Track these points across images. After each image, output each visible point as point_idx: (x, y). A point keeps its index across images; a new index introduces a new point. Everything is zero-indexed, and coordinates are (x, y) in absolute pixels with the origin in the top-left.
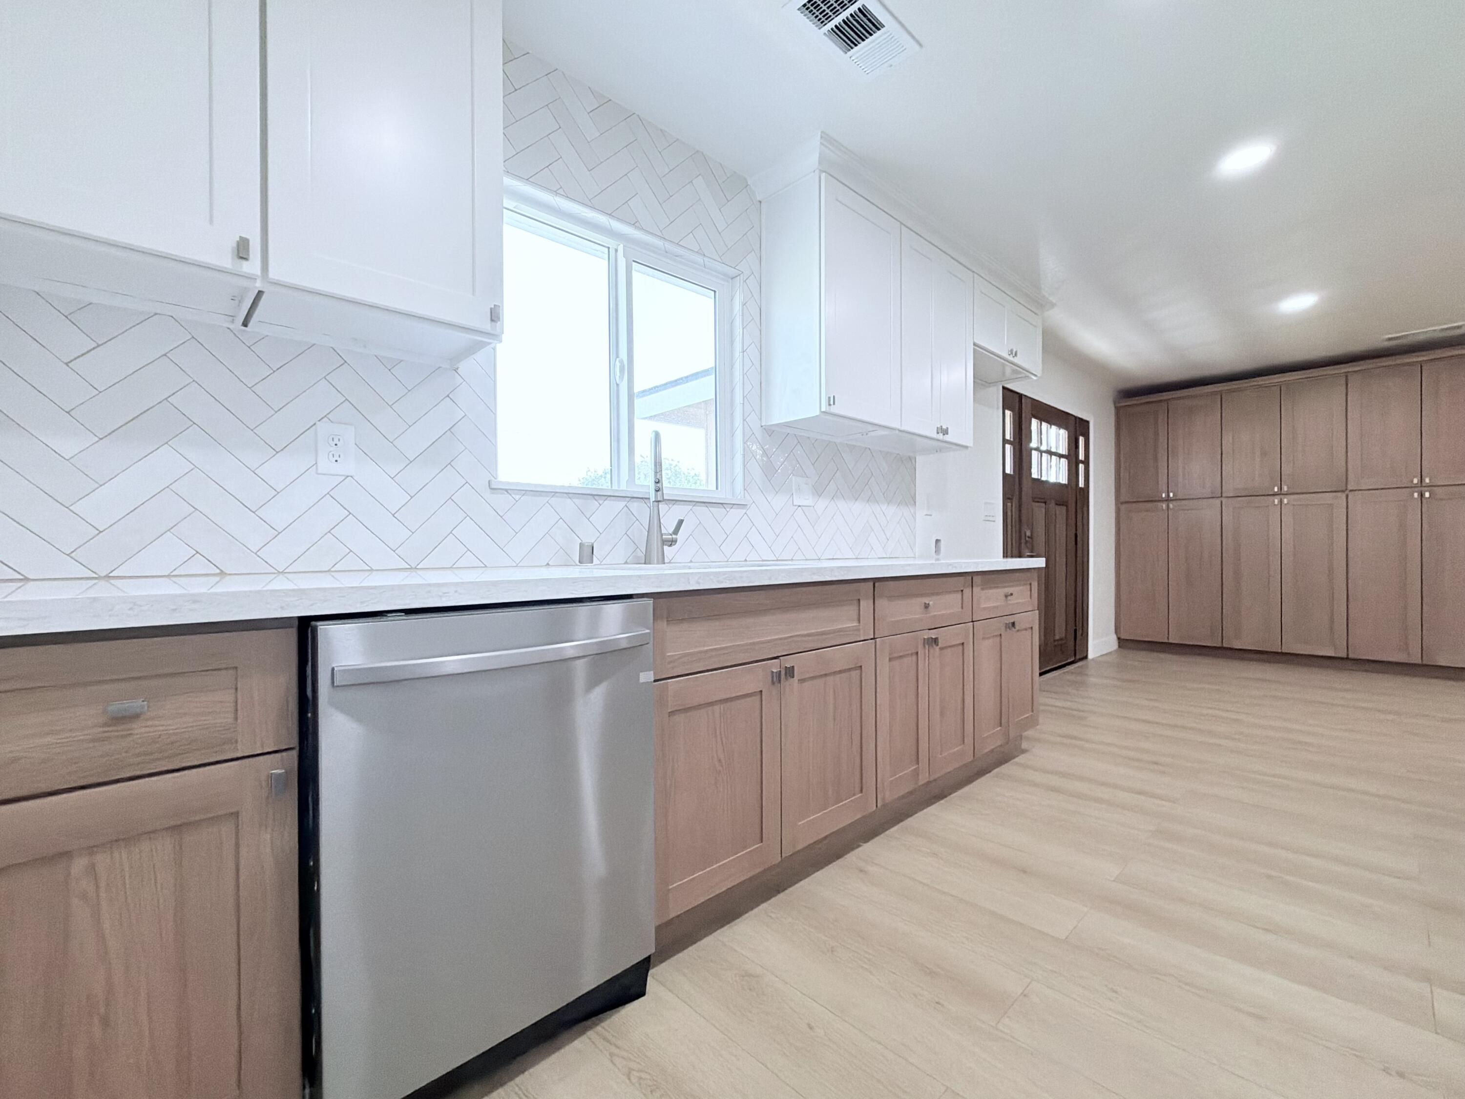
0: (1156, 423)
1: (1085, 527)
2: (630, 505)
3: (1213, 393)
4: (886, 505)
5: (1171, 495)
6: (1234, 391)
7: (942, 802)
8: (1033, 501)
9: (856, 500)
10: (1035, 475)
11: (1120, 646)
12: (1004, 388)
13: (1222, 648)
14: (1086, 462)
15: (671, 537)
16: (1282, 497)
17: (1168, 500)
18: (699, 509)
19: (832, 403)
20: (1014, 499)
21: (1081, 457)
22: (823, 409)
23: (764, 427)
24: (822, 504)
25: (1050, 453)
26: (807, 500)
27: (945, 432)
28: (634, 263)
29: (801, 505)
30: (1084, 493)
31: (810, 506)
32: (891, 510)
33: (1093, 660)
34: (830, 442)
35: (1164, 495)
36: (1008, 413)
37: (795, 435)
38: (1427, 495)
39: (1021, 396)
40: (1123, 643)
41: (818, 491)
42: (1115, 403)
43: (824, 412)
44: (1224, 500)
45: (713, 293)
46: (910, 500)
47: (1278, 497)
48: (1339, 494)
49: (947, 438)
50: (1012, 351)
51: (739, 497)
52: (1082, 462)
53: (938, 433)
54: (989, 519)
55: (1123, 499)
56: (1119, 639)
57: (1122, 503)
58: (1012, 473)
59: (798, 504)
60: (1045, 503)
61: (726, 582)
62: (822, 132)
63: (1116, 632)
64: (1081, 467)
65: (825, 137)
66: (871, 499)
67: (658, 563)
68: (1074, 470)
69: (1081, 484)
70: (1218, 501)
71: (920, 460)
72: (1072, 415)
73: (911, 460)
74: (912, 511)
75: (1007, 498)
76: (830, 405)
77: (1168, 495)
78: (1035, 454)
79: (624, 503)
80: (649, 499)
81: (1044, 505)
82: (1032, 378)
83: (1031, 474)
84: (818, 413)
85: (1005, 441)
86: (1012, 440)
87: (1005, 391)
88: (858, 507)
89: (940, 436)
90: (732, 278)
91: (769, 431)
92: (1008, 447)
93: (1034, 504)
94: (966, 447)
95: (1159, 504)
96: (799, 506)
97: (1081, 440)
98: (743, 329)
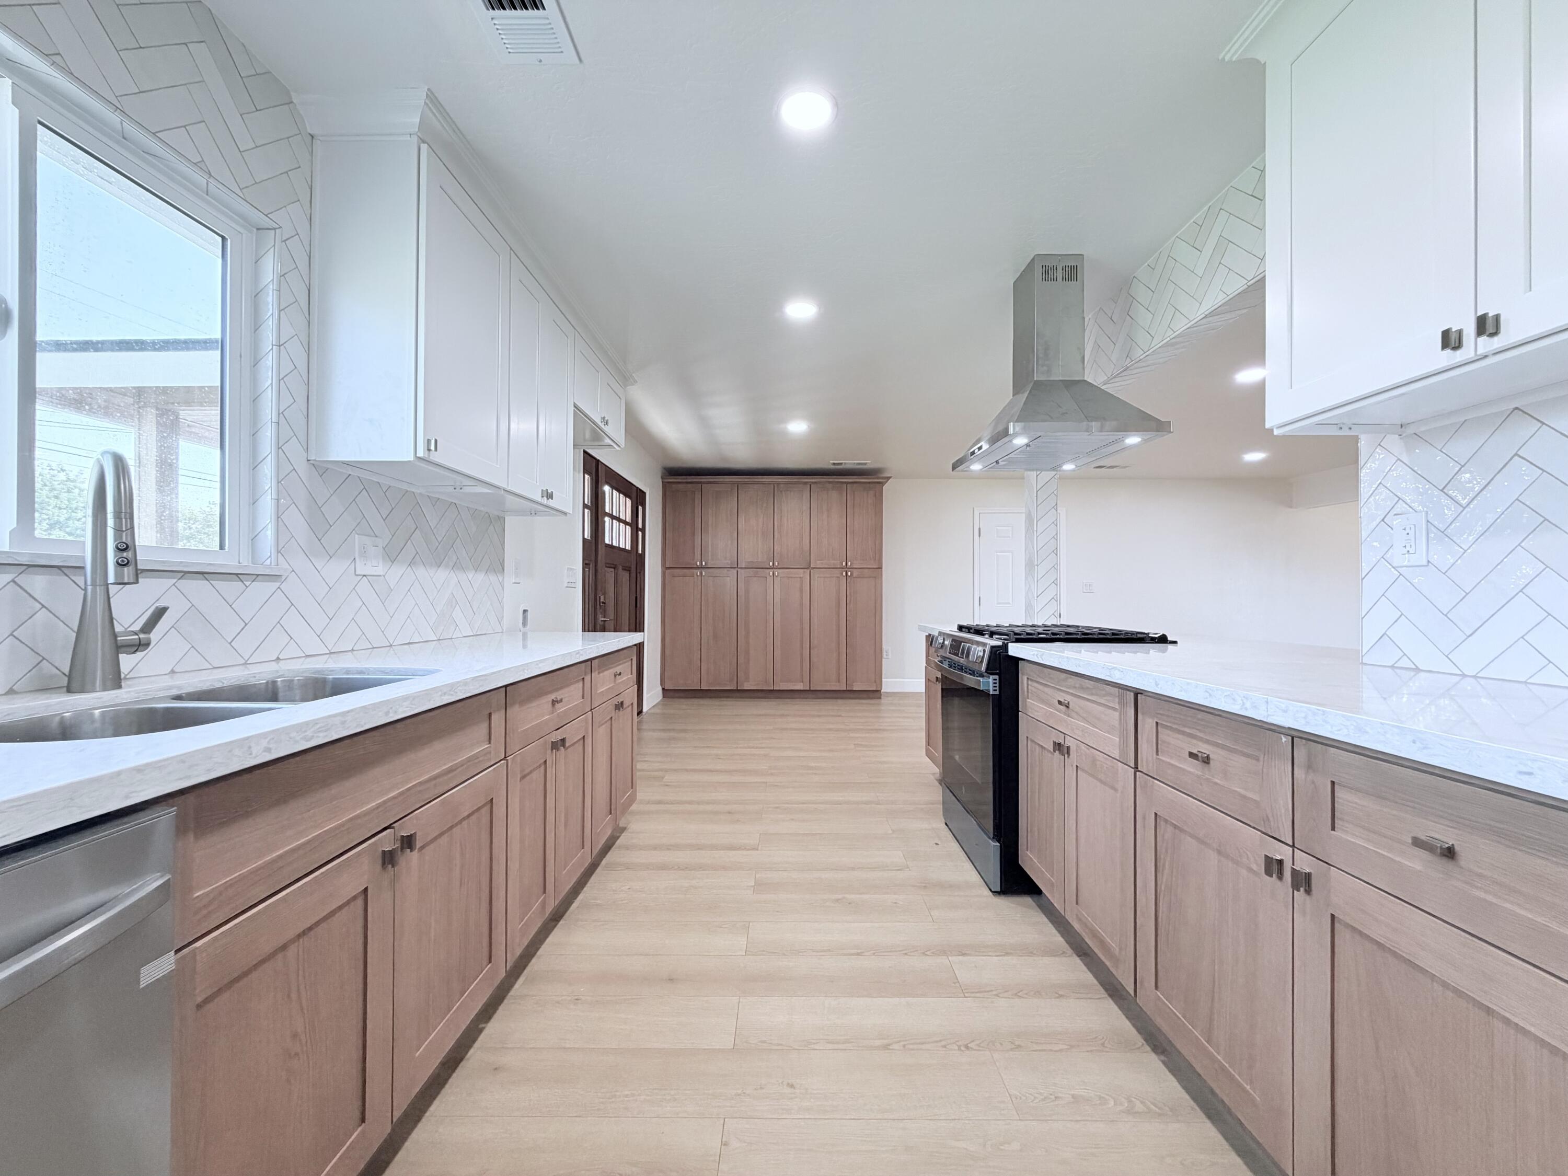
0: (694, 500)
1: (642, 591)
2: (23, 580)
3: (733, 483)
4: (474, 571)
5: (704, 563)
6: (746, 483)
7: (562, 922)
8: (606, 567)
9: (439, 567)
10: (607, 541)
11: (664, 697)
12: (585, 452)
13: (738, 691)
14: (643, 530)
15: (136, 637)
16: (775, 570)
17: (701, 567)
18: (189, 585)
19: (433, 448)
20: (591, 566)
21: (640, 526)
22: (421, 454)
23: (311, 462)
24: (396, 573)
25: (619, 520)
26: (375, 567)
27: (550, 496)
28: (39, 126)
29: (365, 574)
30: (642, 557)
31: (380, 576)
32: (478, 578)
33: (647, 712)
34: (407, 491)
35: (698, 563)
36: (587, 476)
37: (359, 477)
38: (849, 574)
39: (598, 461)
40: (667, 693)
41: (391, 556)
42: (662, 478)
43: (420, 458)
44: (739, 570)
45: (220, 239)
46: (498, 567)
47: (772, 570)
48: (805, 570)
49: (551, 503)
50: (604, 418)
51: (268, 562)
52: (641, 530)
53: (543, 497)
54: (571, 585)
55: (667, 566)
56: (663, 689)
57: (668, 568)
58: (589, 538)
59: (363, 574)
60: (615, 568)
61: (318, 737)
62: (428, 89)
63: (661, 685)
64: (640, 533)
65: (431, 97)
66: (457, 566)
67: (105, 689)
68: (635, 537)
69: (640, 551)
70: (735, 571)
71: (511, 522)
72: (634, 486)
73: (501, 520)
74: (501, 580)
75: (586, 565)
76: (429, 450)
77: (701, 564)
78: (607, 519)
79: (8, 577)
80: (83, 568)
81: (613, 570)
82: (614, 448)
83: (604, 541)
84: (411, 458)
85: (585, 506)
86: (589, 504)
87: (586, 455)
88: (441, 575)
89: (545, 501)
90: (258, 229)
91: (322, 469)
92: (586, 511)
93: (606, 569)
94: (565, 514)
95: (695, 571)
96: (364, 576)
97: (640, 508)
98: (280, 311)
